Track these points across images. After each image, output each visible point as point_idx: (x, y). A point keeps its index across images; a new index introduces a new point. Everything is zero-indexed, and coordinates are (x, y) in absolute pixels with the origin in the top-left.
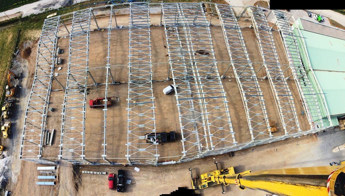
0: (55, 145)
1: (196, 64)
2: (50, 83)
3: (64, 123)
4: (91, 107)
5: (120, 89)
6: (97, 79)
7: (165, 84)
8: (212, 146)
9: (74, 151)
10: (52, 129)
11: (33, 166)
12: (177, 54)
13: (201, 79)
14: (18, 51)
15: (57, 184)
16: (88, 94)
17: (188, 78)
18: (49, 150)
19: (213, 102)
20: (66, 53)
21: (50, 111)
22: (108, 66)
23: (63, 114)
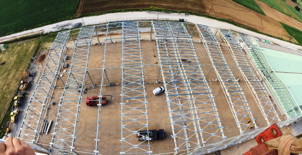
0: (50, 133)
3: (60, 113)
4: (87, 105)
5: (114, 89)
6: (95, 81)
7: (155, 86)
8: (203, 142)
9: (65, 141)
10: (50, 120)
14: (35, 57)
16: (86, 93)
18: (45, 138)
21: (51, 105)
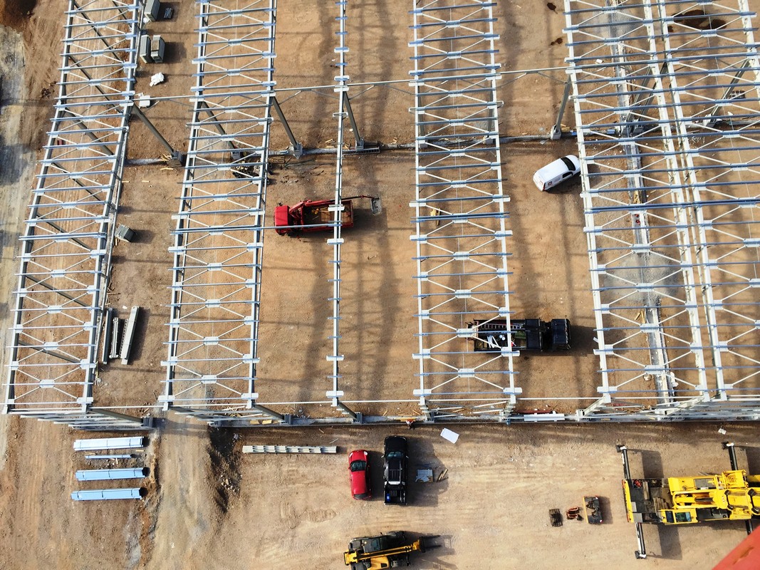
0: (143, 362)
1: (671, 69)
2: (124, 133)
3: (179, 284)
4: (281, 232)
5: (381, 166)
6: (300, 129)
7: (544, 152)
8: (721, 385)
9: (218, 381)
10: (130, 305)
11: (58, 436)
12: (598, 33)
13: (688, 129)
15: (152, 494)
16: (271, 182)
17: (632, 130)
18: (120, 381)
19: (730, 219)
20: (183, 21)
22: (342, 83)
23: (175, 249)
